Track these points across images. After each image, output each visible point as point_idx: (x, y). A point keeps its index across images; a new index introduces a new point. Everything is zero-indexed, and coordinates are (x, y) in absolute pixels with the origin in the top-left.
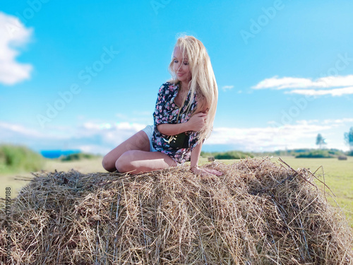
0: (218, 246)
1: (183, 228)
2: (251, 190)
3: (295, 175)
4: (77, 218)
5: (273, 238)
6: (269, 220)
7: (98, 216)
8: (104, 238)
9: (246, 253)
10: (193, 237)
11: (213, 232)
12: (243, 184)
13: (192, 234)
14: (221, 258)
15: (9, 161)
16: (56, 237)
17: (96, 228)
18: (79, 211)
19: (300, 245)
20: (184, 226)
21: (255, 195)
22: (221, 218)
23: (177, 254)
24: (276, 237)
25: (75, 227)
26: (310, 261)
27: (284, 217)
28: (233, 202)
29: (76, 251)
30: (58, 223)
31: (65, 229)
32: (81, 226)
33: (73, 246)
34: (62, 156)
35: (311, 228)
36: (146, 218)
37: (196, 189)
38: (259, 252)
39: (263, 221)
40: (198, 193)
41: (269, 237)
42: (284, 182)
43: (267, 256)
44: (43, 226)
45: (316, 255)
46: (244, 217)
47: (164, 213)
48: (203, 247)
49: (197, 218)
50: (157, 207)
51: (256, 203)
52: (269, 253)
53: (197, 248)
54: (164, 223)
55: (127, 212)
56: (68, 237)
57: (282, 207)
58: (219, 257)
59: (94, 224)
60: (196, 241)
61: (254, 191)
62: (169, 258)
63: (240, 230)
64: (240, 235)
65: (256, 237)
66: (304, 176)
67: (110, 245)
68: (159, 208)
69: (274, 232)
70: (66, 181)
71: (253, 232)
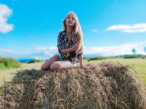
0: (92, 98)
1: (78, 91)
2: (105, 75)
3: (123, 68)
4: (36, 89)
5: (114, 94)
6: (113, 87)
7: (44, 87)
8: (47, 96)
9: (103, 100)
10: (82, 94)
11: (90, 92)
12: (102, 72)
13: (82, 93)
14: (94, 102)
15: (6, 65)
16: (28, 96)
17: (44, 92)
18: (37, 86)
19: (125, 96)
20: (79, 90)
21: (107, 77)
22: (93, 87)
23: (76, 102)
24: (116, 93)
25: (36, 92)
26: (129, 102)
27: (119, 85)
28: (98, 80)
29: (36, 102)
30: (29, 91)
31: (32, 93)
32: (38, 92)
33: (35, 100)
34: (27, 61)
35: (130, 89)
36: (63, 88)
37: (83, 75)
38: (109, 99)
39: (110, 87)
40: (84, 77)
41: (113, 93)
42: (118, 71)
43: (112, 101)
44: (23, 92)
45: (132, 100)
46: (103, 86)
47: (71, 86)
48: (86, 98)
49: (84, 87)
50: (68, 83)
51: (107, 80)
52: (113, 100)
53: (84, 99)
54: (71, 89)
55: (56, 86)
56: (33, 96)
57: (118, 81)
58: (93, 102)
59: (43, 90)
60: (84, 96)
61: (106, 75)
62: (73, 103)
63: (101, 91)
64: (101, 93)
65: (107, 94)
66: (127, 68)
67: (50, 99)
68: (69, 83)
69: (115, 91)
70: (31, 74)
71: (106, 92)
